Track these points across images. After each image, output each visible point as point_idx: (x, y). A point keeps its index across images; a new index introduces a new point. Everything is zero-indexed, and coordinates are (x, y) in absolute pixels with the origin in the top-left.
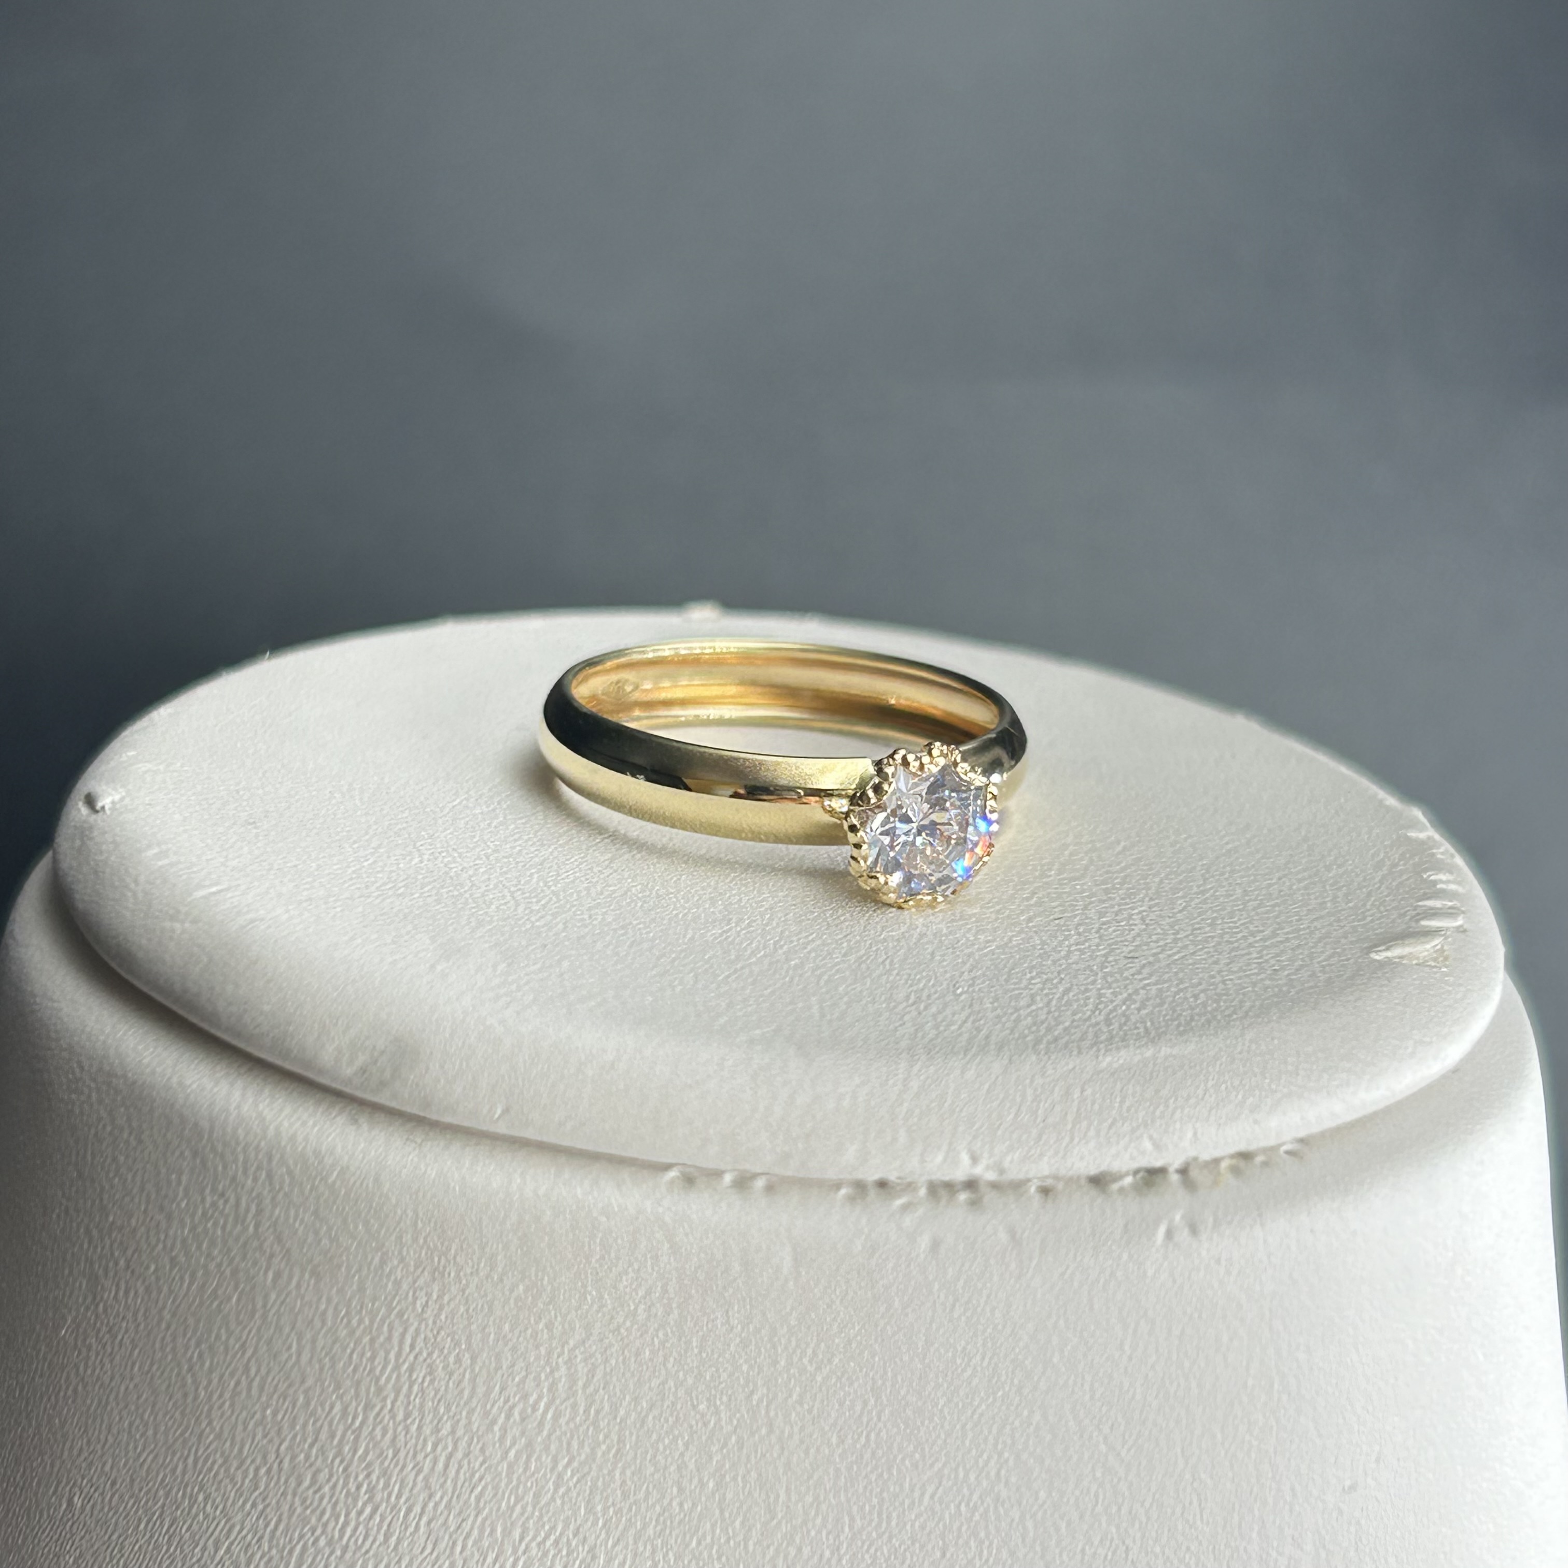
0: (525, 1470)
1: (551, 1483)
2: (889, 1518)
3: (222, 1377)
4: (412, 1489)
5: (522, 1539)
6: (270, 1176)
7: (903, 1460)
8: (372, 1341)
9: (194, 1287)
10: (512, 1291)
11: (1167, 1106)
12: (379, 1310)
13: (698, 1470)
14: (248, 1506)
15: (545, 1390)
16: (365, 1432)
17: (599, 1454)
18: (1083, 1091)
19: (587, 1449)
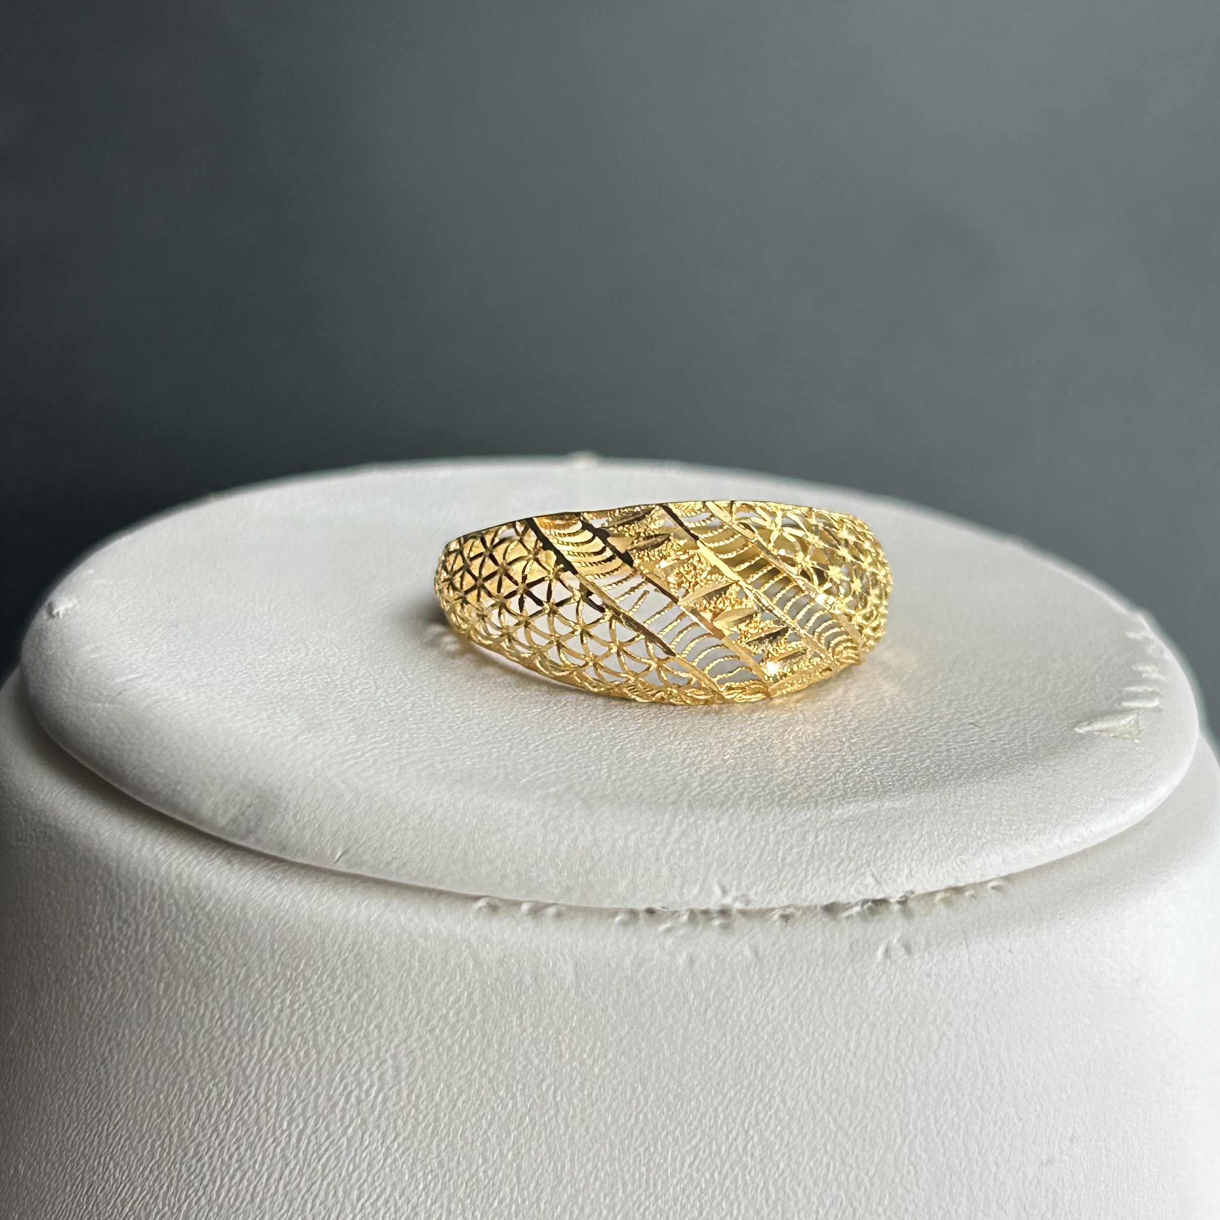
0: (361, 1144)
1: (381, 1156)
2: (655, 1185)
3: (126, 1068)
4: (272, 1160)
5: (358, 1200)
6: (161, 905)
7: (666, 1136)
8: (240, 1039)
9: (105, 996)
10: (349, 998)
11: (887, 848)
12: (245, 1013)
13: (499, 1144)
14: (147, 1173)
15: (376, 1079)
16: (235, 1114)
17: (420, 1130)
18: (816, 837)
19: (410, 1127)
